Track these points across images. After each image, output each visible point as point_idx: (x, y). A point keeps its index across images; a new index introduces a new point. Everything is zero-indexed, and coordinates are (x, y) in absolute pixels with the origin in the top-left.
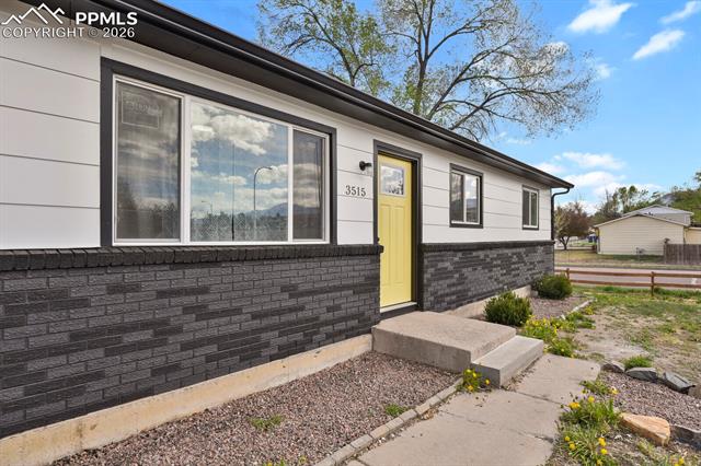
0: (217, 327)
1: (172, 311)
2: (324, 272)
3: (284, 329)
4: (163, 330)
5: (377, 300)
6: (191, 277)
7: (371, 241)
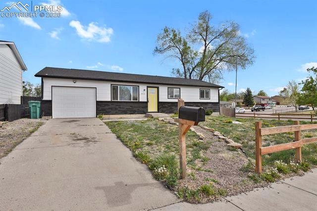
0: (121, 109)
1: (117, 107)
2: (136, 105)
3: (130, 111)
4: (116, 109)
5: (147, 110)
6: (119, 104)
7: (146, 101)
